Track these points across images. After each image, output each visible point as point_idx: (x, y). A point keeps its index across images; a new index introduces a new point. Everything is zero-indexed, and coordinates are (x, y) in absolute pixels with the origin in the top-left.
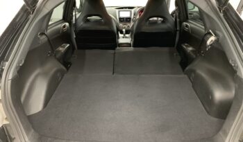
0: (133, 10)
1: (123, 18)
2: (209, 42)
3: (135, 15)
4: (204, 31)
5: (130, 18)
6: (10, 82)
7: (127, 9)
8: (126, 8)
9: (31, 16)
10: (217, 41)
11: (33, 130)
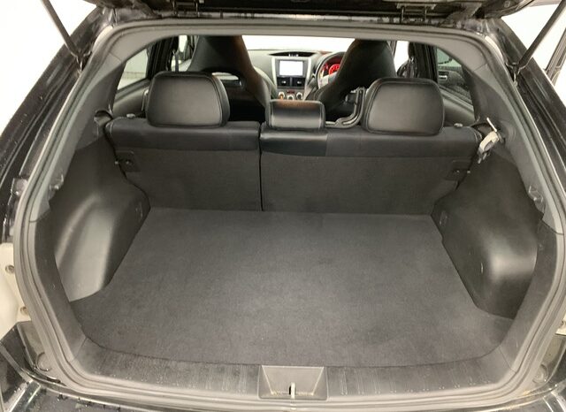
0: (310, 60)
1: (287, 79)
2: (483, 146)
3: (314, 70)
4: (472, 116)
5: (302, 79)
6: (33, 226)
7: (297, 57)
8: (294, 54)
9: (81, 74)
10: (502, 144)
11: (84, 337)
